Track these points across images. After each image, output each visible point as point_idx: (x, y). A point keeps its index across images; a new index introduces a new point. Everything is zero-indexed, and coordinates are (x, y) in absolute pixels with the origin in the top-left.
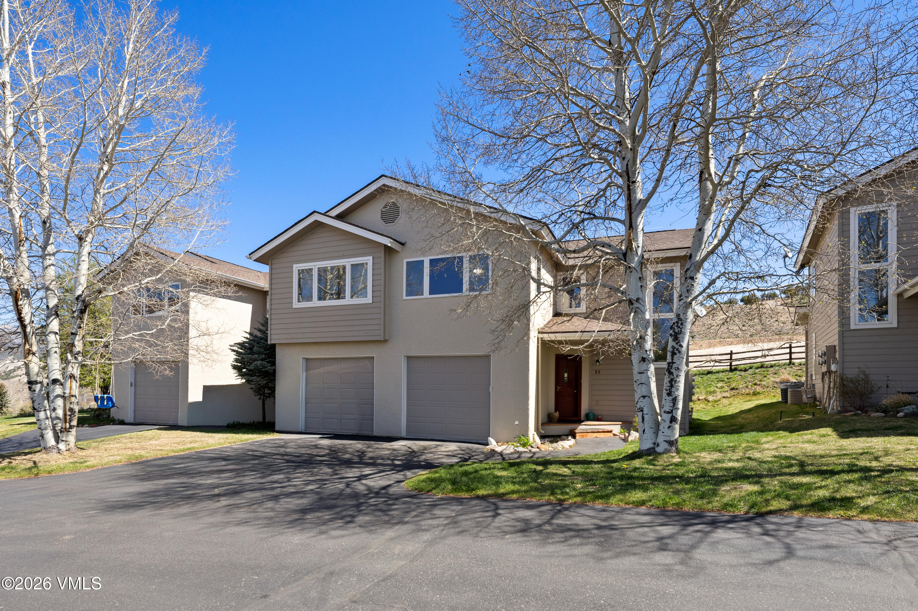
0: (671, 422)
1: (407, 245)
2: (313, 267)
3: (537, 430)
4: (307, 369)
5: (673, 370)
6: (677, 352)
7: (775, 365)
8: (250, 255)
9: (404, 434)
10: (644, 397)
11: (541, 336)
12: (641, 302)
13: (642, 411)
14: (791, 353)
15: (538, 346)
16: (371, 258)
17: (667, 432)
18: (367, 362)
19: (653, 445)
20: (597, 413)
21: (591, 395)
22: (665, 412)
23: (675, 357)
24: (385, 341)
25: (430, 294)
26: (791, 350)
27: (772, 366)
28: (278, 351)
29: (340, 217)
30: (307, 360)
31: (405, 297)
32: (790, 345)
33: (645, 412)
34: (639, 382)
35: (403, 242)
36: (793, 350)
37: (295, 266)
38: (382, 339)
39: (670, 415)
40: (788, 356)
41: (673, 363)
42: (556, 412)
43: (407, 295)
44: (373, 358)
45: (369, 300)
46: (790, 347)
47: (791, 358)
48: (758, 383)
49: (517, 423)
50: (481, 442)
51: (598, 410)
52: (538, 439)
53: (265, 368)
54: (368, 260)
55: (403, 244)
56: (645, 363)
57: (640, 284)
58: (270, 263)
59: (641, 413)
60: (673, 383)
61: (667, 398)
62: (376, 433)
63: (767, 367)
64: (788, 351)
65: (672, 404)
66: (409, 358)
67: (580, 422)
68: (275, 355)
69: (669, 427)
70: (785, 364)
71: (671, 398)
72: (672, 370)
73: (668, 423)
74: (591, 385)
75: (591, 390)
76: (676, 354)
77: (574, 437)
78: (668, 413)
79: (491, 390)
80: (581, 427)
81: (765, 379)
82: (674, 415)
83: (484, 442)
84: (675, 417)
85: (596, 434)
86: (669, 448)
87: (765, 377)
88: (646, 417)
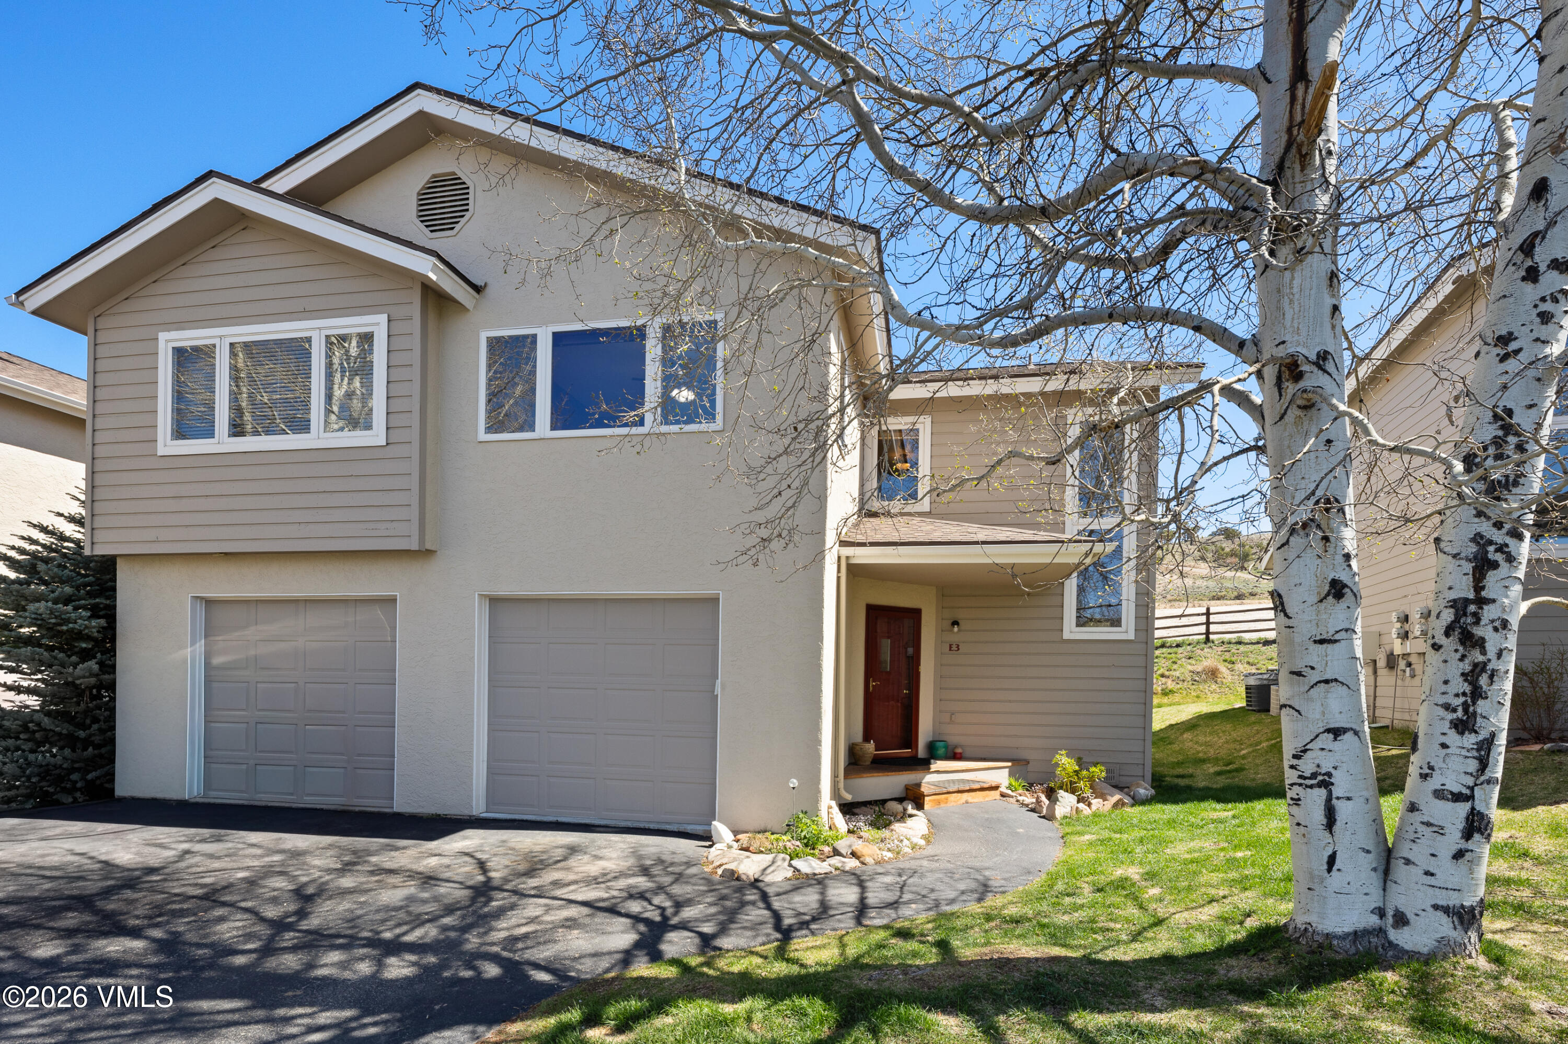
0: (1468, 834)
1: (488, 291)
2: (216, 341)
3: (836, 795)
4: (209, 631)
5: (1483, 631)
6: (1499, 557)
7: (1183, 642)
8: (19, 294)
9: (478, 808)
10: (1337, 732)
11: (847, 551)
12: (1330, 366)
13: (1326, 784)
14: (1208, 623)
15: (839, 578)
16: (383, 318)
17: (1448, 872)
18: (378, 612)
19: (1374, 920)
20: (953, 740)
21: (939, 700)
22: (1439, 794)
23: (1492, 578)
24: (425, 554)
25: (553, 428)
26: (1208, 619)
27: (1178, 646)
28: (124, 577)
29: (296, 196)
30: (209, 603)
31: (483, 436)
32: (1208, 609)
33: (1337, 791)
34: (1314, 677)
35: (479, 282)
36: (1213, 618)
37: (163, 336)
38: (415, 546)
39: (1463, 809)
40: (1203, 629)
41: (1481, 602)
42: (866, 739)
43: (489, 430)
44: (393, 600)
45: (376, 436)
46: (1208, 614)
47: (1208, 633)
48: (1167, 673)
49: (794, 782)
50: (690, 828)
51: (955, 735)
52: (839, 820)
53: (68, 621)
54: (377, 324)
55: (477, 289)
56: (1343, 604)
57: (1329, 302)
58: (91, 330)
59: (1323, 792)
60: (1483, 680)
61: (1453, 738)
62: (402, 804)
63: (1171, 647)
64: (1203, 619)
65: (1473, 765)
66: (495, 602)
67: (924, 764)
68: (114, 589)
69: (1459, 855)
70: (1198, 643)
71: (1470, 740)
72: (1478, 631)
73: (1453, 839)
74: (940, 677)
75: (940, 688)
76: (1495, 565)
77: (920, 806)
78: (1457, 797)
79: (718, 690)
80: (929, 781)
81: (1175, 666)
82: (1479, 806)
83: (699, 829)
84: (1482, 816)
85: (965, 796)
86: (1455, 935)
87: (1175, 663)
88: (1343, 810)
